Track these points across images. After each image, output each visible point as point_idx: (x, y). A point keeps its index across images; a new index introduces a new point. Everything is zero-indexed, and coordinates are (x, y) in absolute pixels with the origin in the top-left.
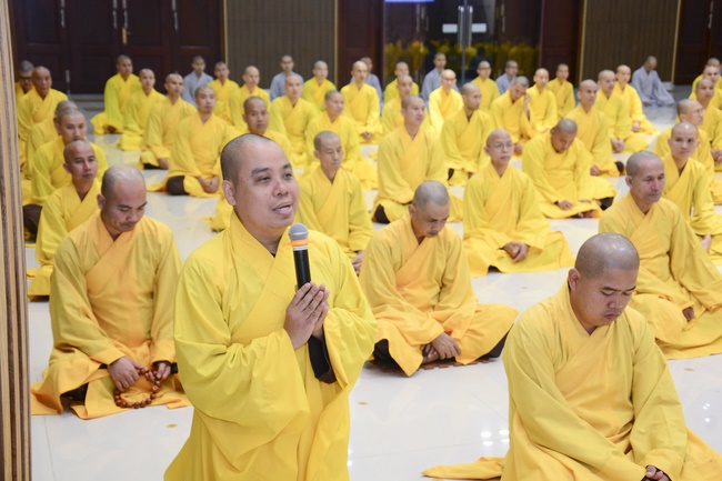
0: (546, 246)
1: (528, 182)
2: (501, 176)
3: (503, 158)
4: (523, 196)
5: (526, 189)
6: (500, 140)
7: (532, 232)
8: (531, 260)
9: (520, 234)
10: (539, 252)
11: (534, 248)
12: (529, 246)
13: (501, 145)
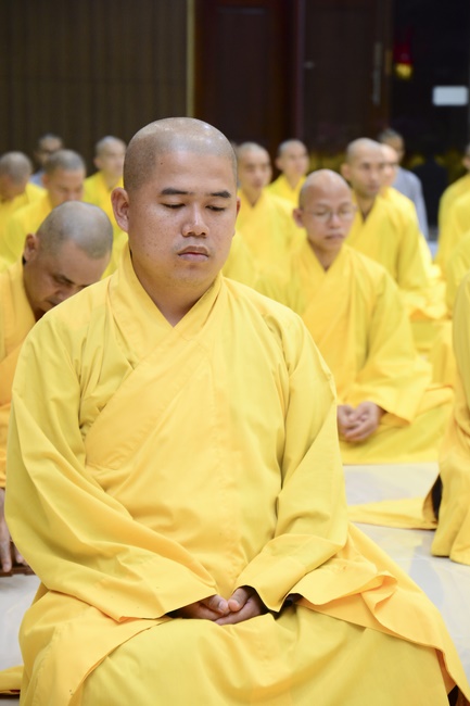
0: (417, 415)
1: (384, 280)
2: (326, 268)
3: (329, 238)
4: (375, 311)
5: (380, 296)
6: (324, 201)
7: (393, 384)
8: (386, 441)
9: (367, 388)
10: (403, 424)
11: (393, 416)
12: (383, 412)
13: (327, 211)
